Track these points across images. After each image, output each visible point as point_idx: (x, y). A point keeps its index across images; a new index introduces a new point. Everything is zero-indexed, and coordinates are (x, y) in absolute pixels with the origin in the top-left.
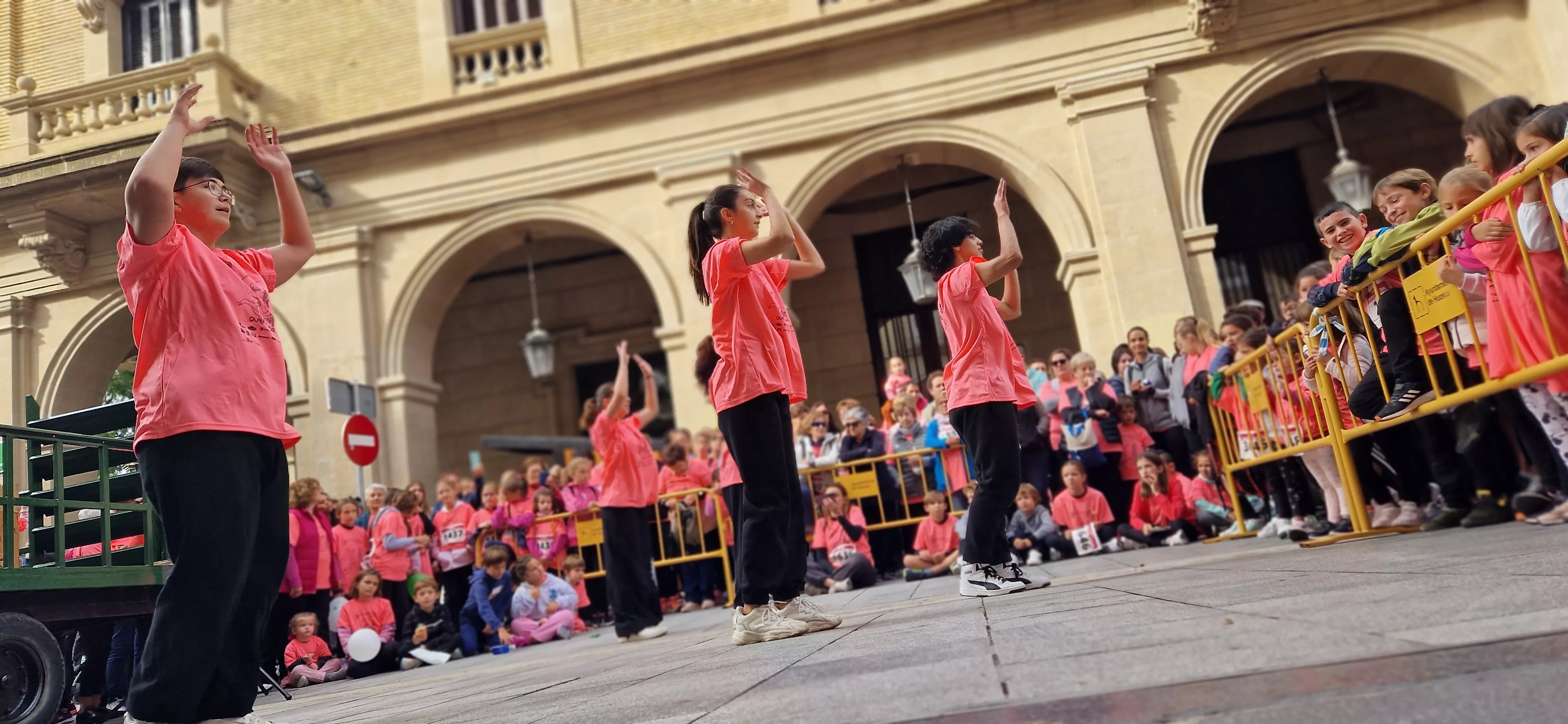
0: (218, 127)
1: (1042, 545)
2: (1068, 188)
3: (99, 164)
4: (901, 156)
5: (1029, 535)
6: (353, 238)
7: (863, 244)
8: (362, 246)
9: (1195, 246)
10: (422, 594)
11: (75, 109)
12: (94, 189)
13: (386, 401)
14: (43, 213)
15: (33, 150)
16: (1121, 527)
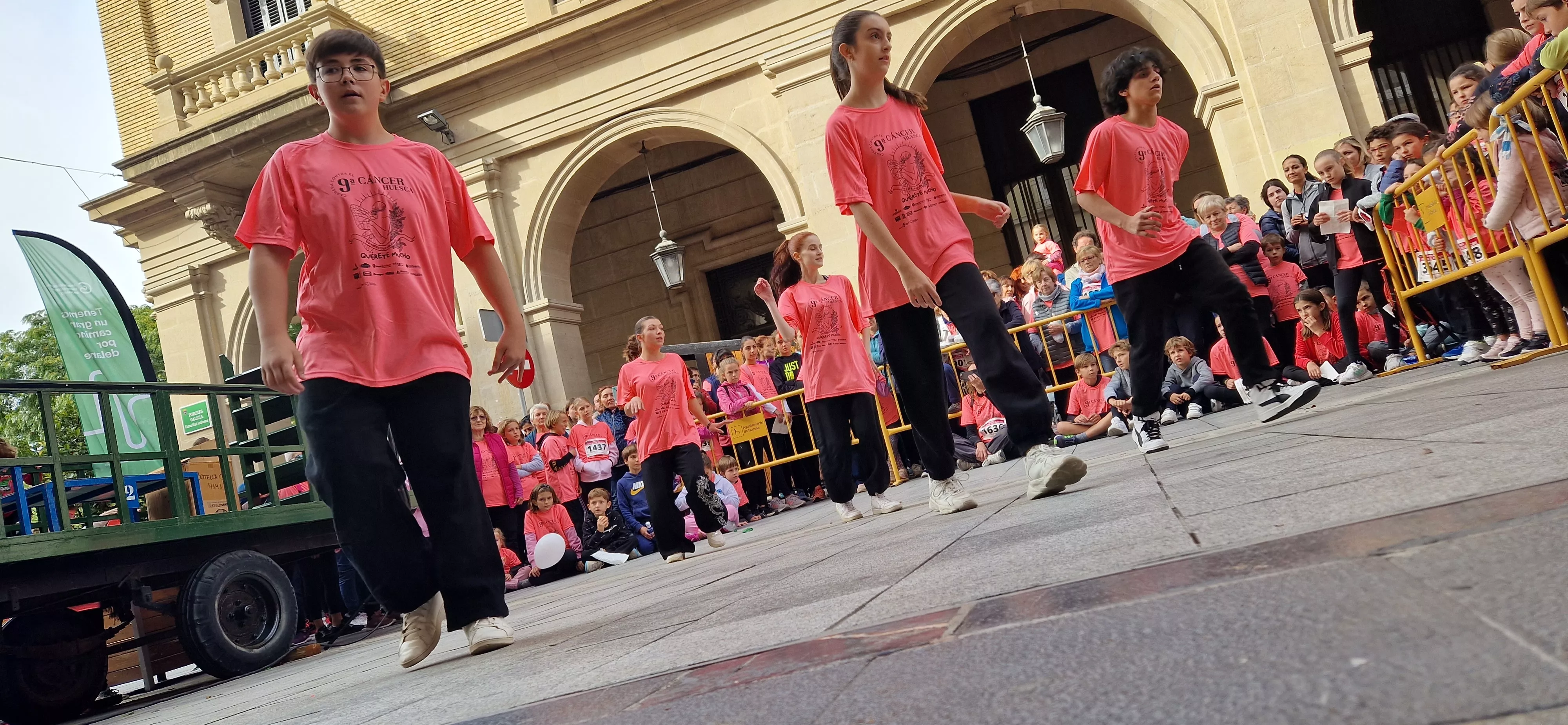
1: (1201, 398)
2: (1199, 15)
3: (242, 131)
4: (1013, 8)
5: (1187, 389)
6: (480, 171)
7: (979, 107)
8: (490, 179)
9: (1347, 59)
10: (594, 503)
11: (212, 81)
12: (243, 156)
14: (202, 184)
15: (183, 126)
16: (1286, 370)
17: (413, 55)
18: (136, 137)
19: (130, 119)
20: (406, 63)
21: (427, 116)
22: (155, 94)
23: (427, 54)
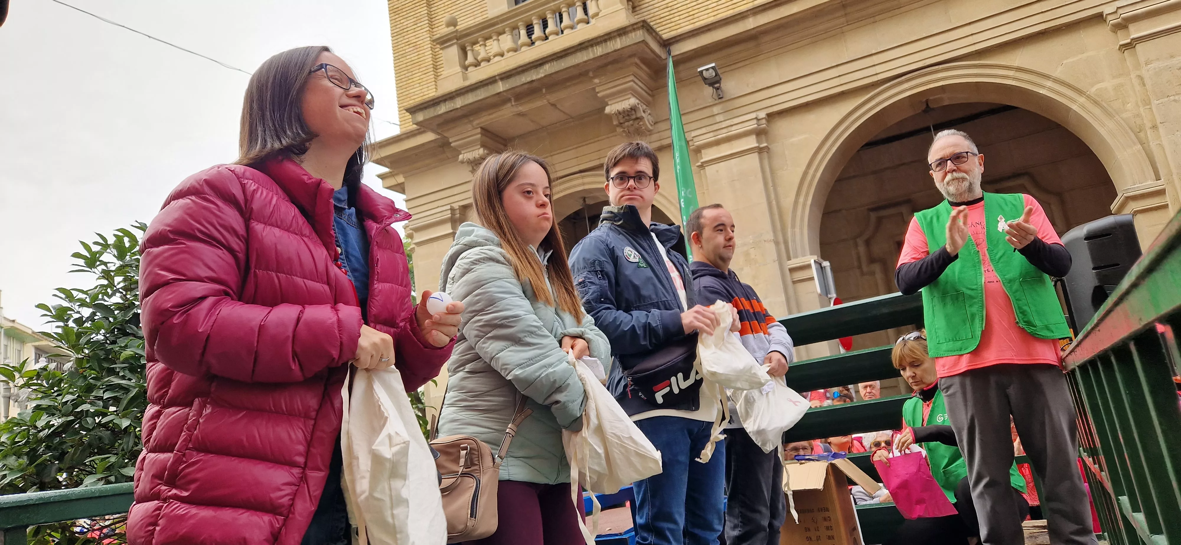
0: (634, 30)
3: (529, 79)
6: (751, 126)
8: (759, 134)
11: (494, 38)
12: (521, 104)
13: (794, 282)
14: (478, 130)
15: (465, 78)
17: (682, 17)
18: (411, 91)
19: (407, 75)
20: (673, 24)
21: (707, 70)
22: (442, 49)
23: (696, 16)
